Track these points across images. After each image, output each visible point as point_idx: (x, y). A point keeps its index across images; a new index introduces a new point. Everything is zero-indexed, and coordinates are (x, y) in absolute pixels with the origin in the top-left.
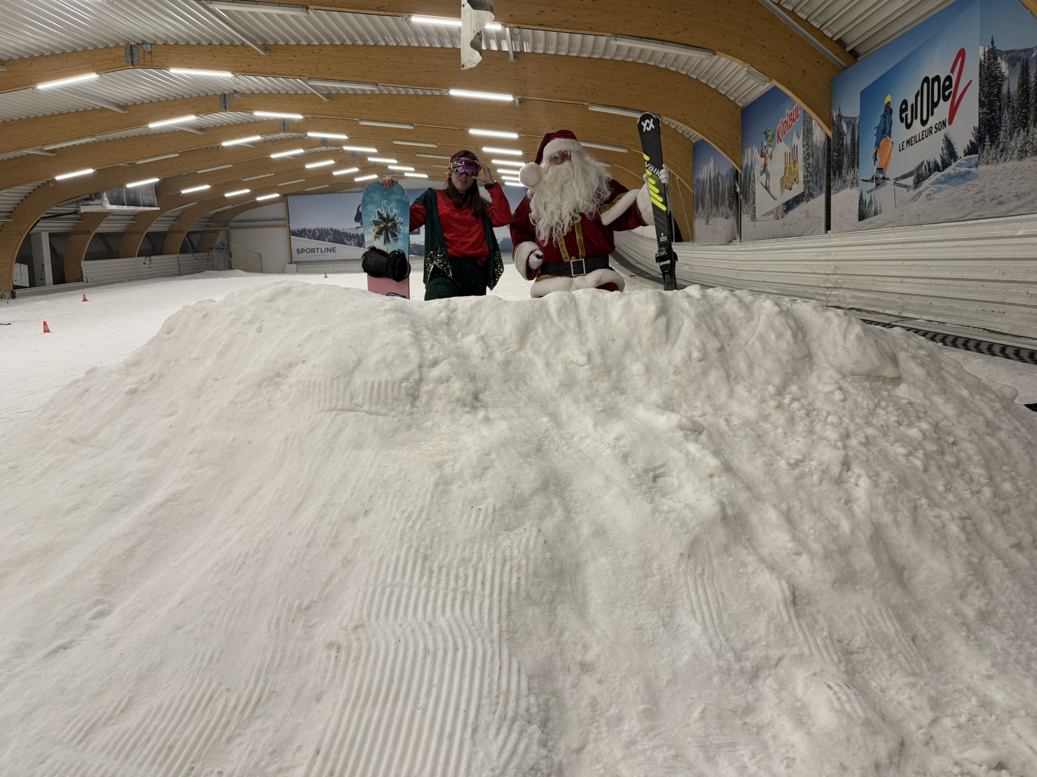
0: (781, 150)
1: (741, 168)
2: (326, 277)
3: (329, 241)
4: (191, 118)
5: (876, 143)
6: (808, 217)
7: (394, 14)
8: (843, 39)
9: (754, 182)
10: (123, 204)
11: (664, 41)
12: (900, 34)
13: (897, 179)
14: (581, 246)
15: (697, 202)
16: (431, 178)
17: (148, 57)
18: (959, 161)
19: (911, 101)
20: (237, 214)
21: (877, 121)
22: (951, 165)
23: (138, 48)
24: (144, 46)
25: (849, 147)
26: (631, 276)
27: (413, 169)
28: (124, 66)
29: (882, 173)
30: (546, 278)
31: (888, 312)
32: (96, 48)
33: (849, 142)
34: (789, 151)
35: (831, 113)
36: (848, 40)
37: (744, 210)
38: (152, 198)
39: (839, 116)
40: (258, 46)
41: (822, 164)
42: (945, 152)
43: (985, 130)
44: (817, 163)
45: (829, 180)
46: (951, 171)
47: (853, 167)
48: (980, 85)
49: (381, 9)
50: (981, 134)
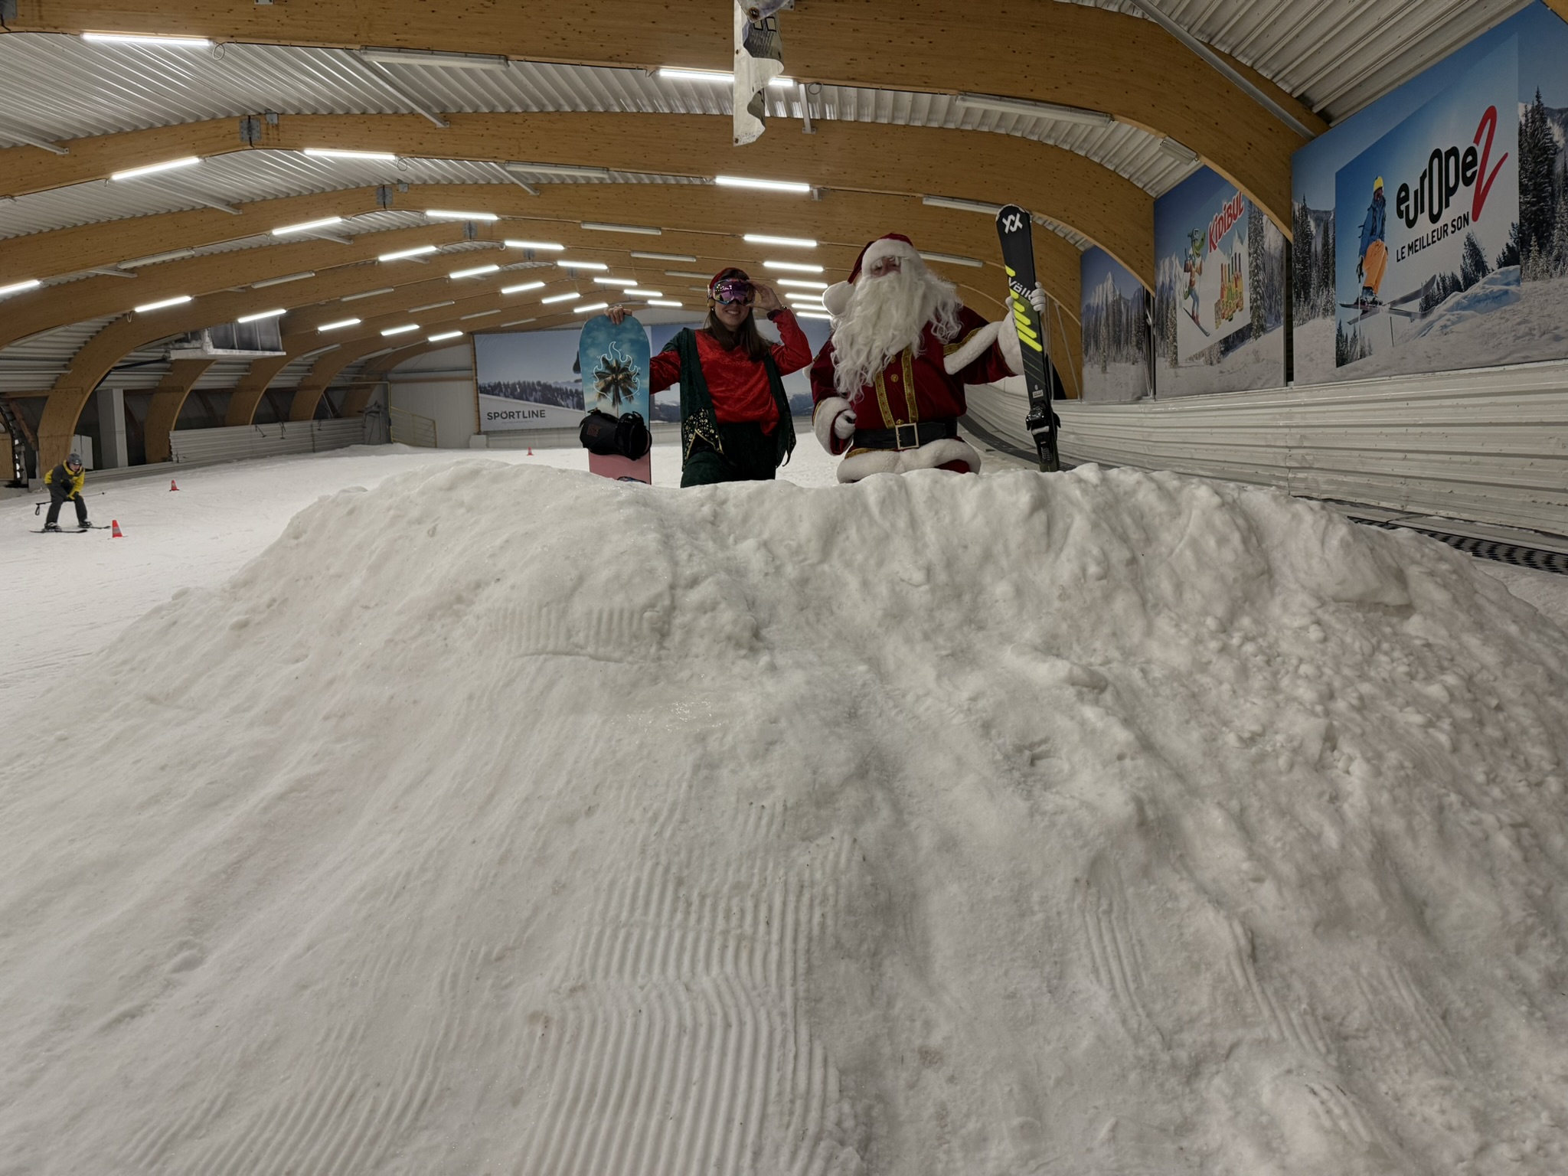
0: (1215, 261)
1: (1154, 288)
2: (530, 454)
3: (536, 401)
4: (334, 221)
5: (1361, 249)
6: (1258, 360)
7: (635, 65)
8: (1307, 94)
9: (1175, 308)
10: (233, 348)
11: (1036, 101)
12: (1396, 85)
13: (1394, 303)
14: (912, 404)
15: (1088, 338)
16: (684, 308)
17: (273, 133)
18: (1490, 276)
19: (1414, 186)
20: (400, 362)
21: (1363, 215)
22: (1477, 281)
23: (258, 120)
24: (268, 116)
25: (1320, 257)
26: (988, 450)
27: (660, 294)
28: (238, 146)
29: (1371, 294)
30: (861, 452)
31: (1384, 504)
32: (198, 120)
33: (1319, 247)
34: (1227, 261)
35: (1291, 205)
36: (1315, 96)
37: (1160, 350)
38: (275, 338)
39: (1304, 208)
40: (434, 115)
41: (1279, 281)
42: (1468, 261)
43: (1528, 229)
44: (1271, 279)
45: (1289, 306)
46: (1478, 291)
47: (1327, 285)
48: (1520, 161)
49: (614, 59)
50: (1524, 234)
